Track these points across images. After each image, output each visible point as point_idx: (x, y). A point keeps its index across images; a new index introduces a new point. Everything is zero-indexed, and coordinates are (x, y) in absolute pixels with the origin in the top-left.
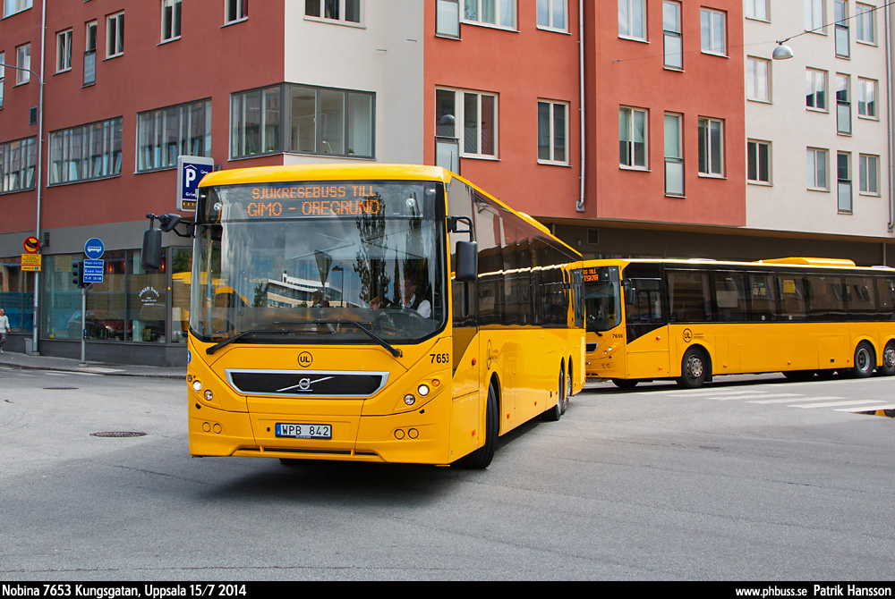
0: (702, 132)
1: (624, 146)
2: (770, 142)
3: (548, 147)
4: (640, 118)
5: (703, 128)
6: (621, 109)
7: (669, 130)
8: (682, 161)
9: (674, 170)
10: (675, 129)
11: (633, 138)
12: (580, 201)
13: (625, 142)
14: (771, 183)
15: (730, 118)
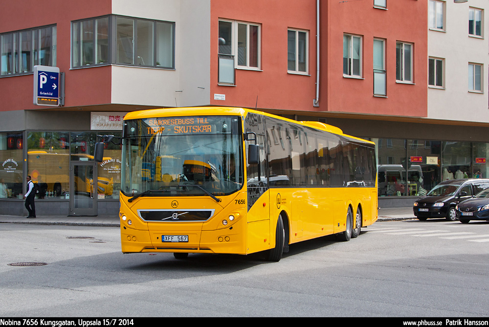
0: (398, 52)
1: (346, 61)
2: (444, 59)
3: (294, 61)
4: (357, 42)
5: (399, 49)
6: (344, 35)
7: (377, 50)
8: (385, 72)
9: (379, 78)
10: (380, 49)
11: (352, 56)
12: (316, 100)
13: (347, 59)
14: (444, 87)
15: (418, 42)
